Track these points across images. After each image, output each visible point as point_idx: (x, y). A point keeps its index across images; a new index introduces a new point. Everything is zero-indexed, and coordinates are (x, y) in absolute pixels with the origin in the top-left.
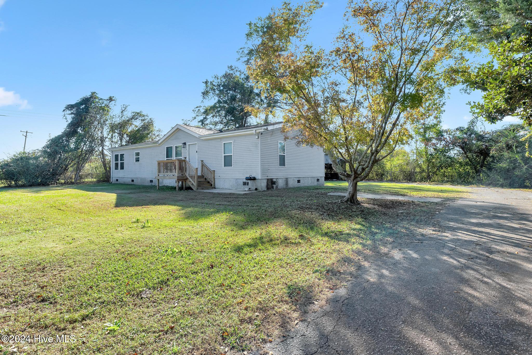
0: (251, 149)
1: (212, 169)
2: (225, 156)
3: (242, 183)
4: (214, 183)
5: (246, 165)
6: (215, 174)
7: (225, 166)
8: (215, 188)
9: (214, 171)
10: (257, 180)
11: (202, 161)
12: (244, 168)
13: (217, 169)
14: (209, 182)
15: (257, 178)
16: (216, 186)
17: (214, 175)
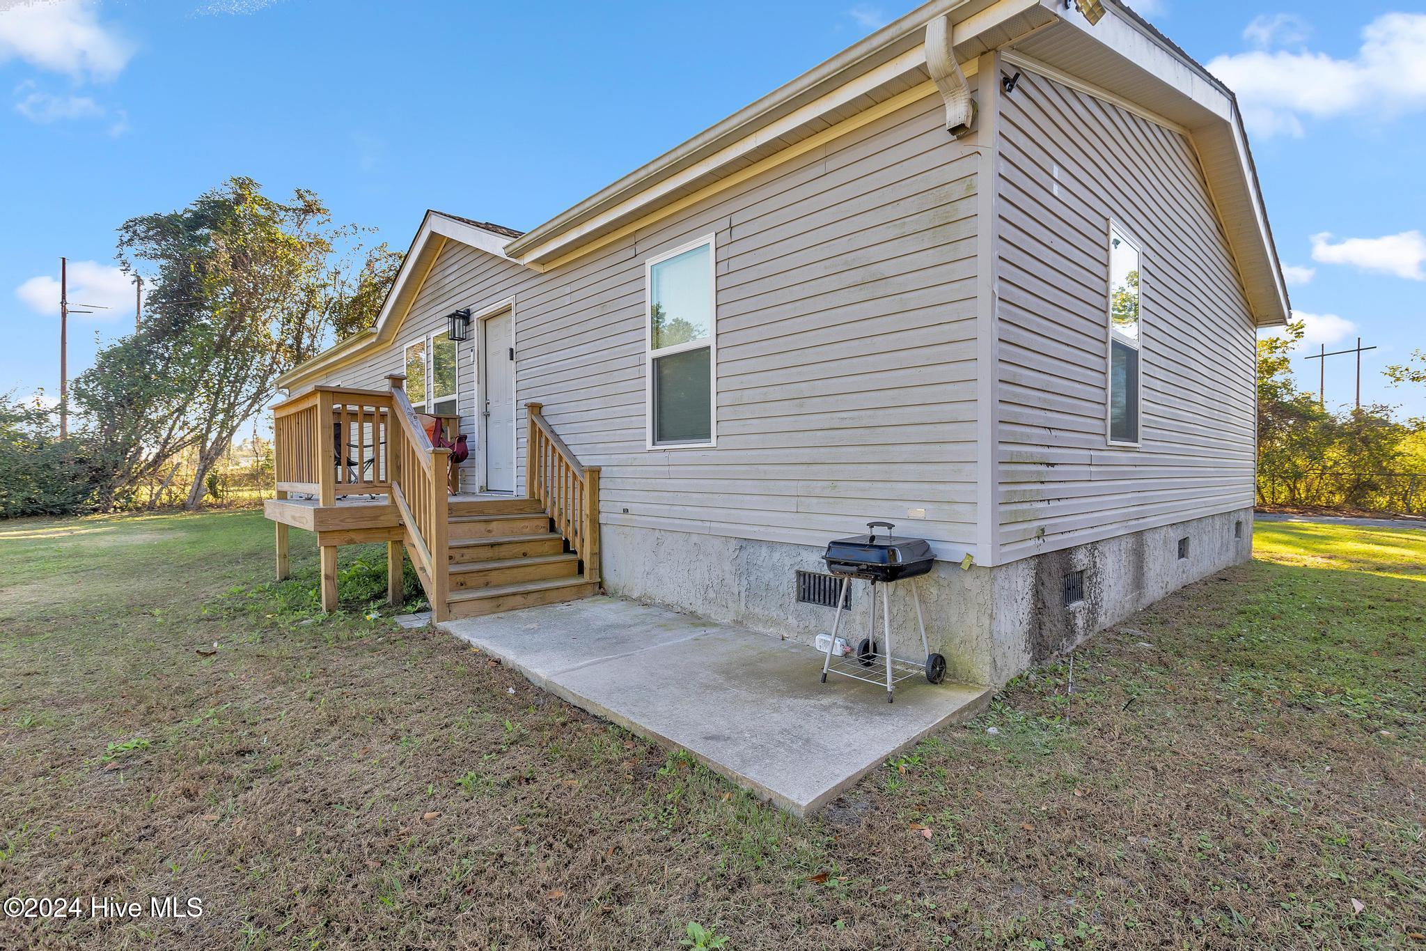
0: (886, 269)
1: (586, 461)
2: (657, 362)
3: (789, 584)
4: (598, 555)
5: (824, 420)
6: (603, 495)
7: (661, 434)
8: (601, 588)
9: (595, 473)
10: (938, 574)
11: (536, 409)
12: (806, 455)
13: (615, 459)
14: (566, 547)
15: (946, 552)
16: (611, 578)
17: (595, 501)
